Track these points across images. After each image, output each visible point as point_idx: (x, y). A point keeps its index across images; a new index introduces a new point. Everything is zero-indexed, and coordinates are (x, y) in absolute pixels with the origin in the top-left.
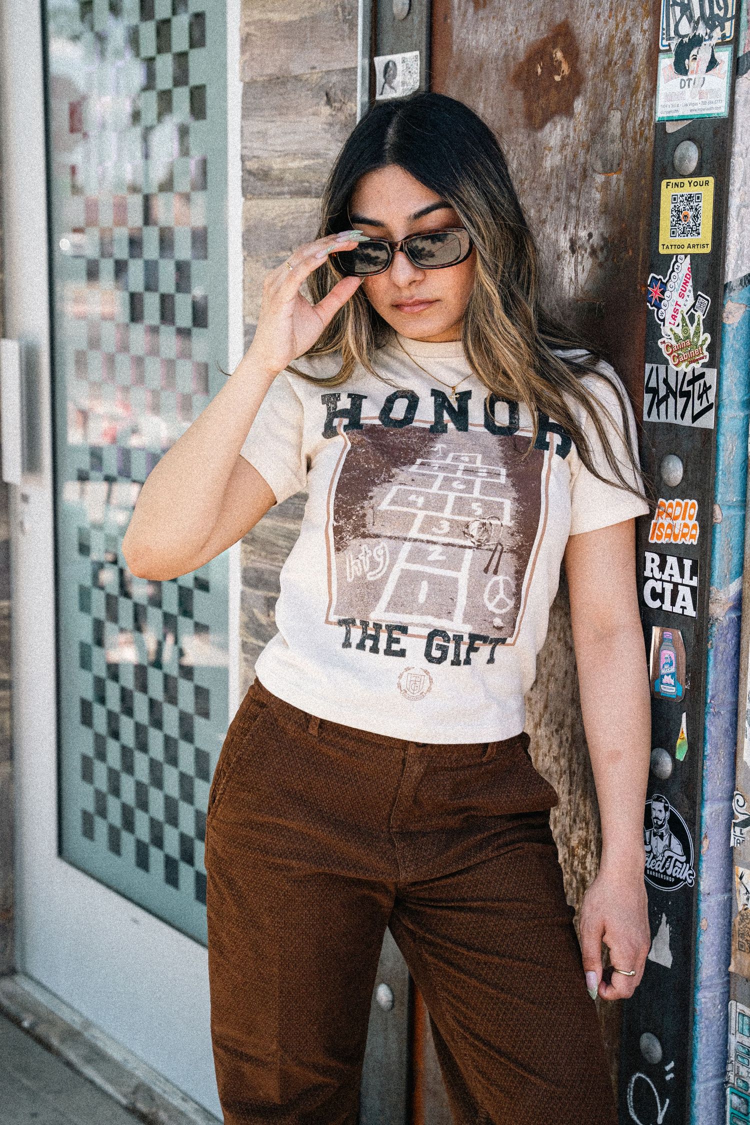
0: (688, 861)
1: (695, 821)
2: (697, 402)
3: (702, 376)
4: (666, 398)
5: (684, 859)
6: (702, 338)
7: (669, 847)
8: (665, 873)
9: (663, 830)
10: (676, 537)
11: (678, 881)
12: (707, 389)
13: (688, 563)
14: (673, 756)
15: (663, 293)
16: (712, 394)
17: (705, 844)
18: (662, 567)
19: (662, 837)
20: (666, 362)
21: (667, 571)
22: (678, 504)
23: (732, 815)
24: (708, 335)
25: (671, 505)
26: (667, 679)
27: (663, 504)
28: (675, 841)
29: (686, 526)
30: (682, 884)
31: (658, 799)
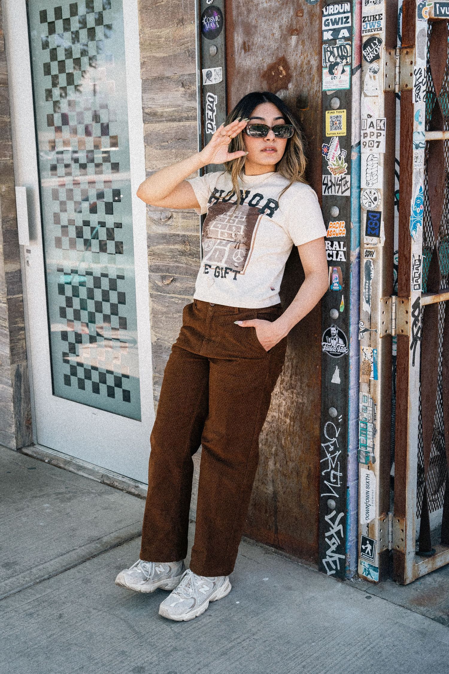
0: (345, 346)
1: (347, 331)
2: (343, 187)
3: (345, 178)
4: (331, 187)
6: (344, 165)
7: (338, 343)
8: (337, 352)
9: (335, 337)
10: (337, 235)
11: (342, 353)
12: (347, 182)
13: (342, 243)
14: (338, 310)
15: (328, 150)
16: (349, 184)
17: (351, 340)
18: (332, 246)
19: (335, 339)
20: (331, 174)
21: (334, 246)
22: (338, 223)
23: (359, 329)
24: (346, 164)
25: (334, 224)
26: (336, 284)
27: (331, 224)
28: (340, 340)
29: (341, 230)
30: (343, 354)
31: (333, 327)
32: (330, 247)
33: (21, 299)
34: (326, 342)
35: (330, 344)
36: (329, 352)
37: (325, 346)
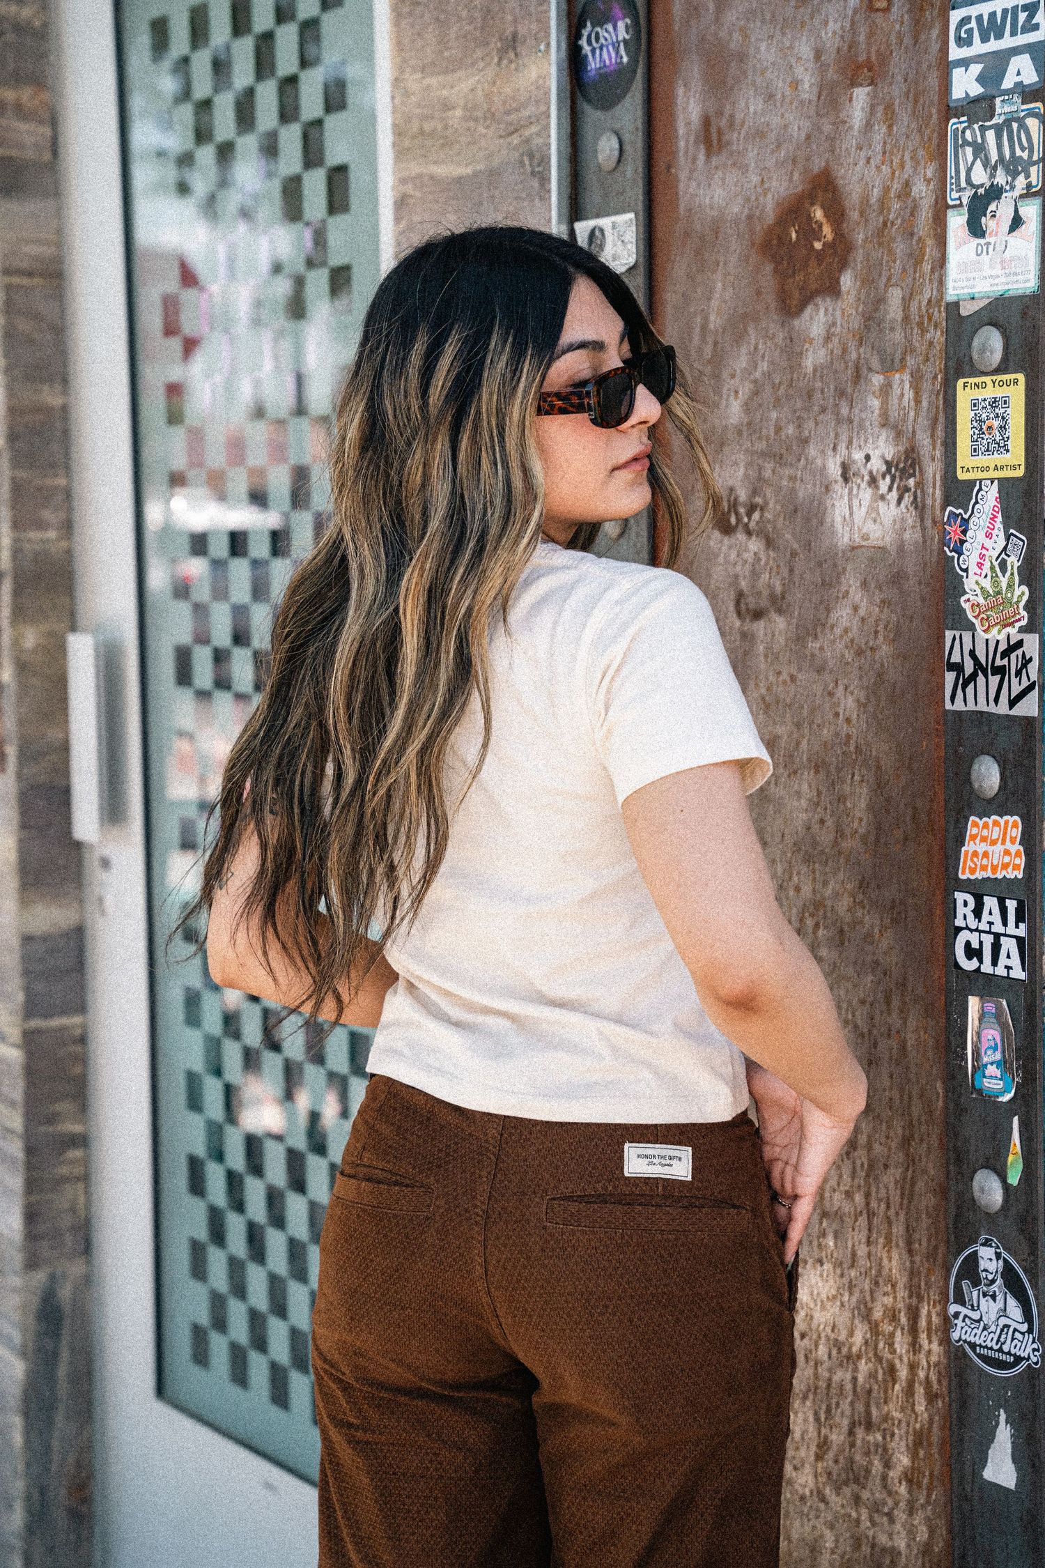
0: (1030, 1331)
1: (1035, 1269)
2: (1015, 681)
4: (973, 677)
5: (1024, 1327)
6: (1018, 592)
7: (1004, 1312)
8: (1000, 1350)
9: (995, 1287)
10: (994, 869)
11: (1018, 1359)
12: (1026, 662)
13: (1011, 905)
14: (1003, 1178)
15: (964, 532)
18: (978, 912)
19: (994, 1297)
20: (971, 627)
21: (985, 917)
22: (996, 823)
24: (1025, 588)
25: (986, 826)
26: (992, 1070)
27: (975, 825)
28: (1012, 1302)
29: (1007, 852)
30: (1023, 1365)
31: (986, 1243)
32: (971, 916)
33: (78, 1032)
34: (963, 1304)
35: (976, 1316)
36: (973, 1346)
37: (959, 1322)
